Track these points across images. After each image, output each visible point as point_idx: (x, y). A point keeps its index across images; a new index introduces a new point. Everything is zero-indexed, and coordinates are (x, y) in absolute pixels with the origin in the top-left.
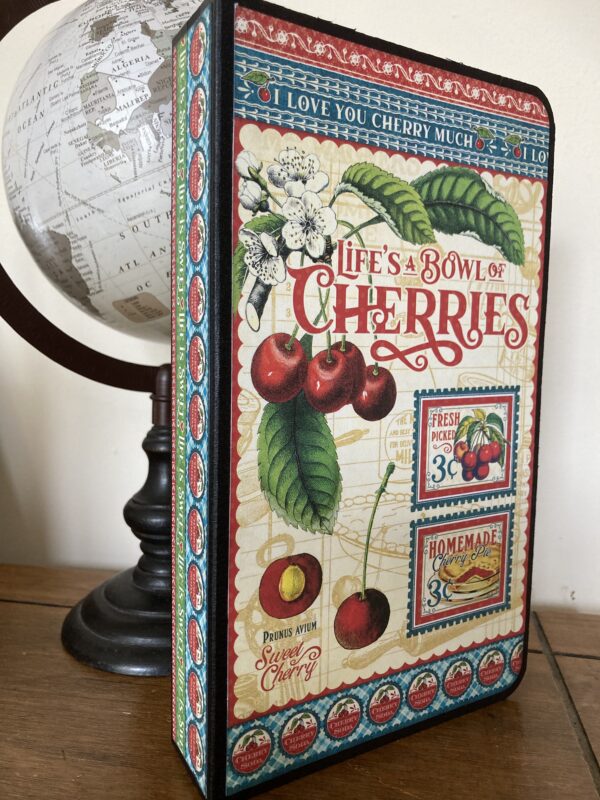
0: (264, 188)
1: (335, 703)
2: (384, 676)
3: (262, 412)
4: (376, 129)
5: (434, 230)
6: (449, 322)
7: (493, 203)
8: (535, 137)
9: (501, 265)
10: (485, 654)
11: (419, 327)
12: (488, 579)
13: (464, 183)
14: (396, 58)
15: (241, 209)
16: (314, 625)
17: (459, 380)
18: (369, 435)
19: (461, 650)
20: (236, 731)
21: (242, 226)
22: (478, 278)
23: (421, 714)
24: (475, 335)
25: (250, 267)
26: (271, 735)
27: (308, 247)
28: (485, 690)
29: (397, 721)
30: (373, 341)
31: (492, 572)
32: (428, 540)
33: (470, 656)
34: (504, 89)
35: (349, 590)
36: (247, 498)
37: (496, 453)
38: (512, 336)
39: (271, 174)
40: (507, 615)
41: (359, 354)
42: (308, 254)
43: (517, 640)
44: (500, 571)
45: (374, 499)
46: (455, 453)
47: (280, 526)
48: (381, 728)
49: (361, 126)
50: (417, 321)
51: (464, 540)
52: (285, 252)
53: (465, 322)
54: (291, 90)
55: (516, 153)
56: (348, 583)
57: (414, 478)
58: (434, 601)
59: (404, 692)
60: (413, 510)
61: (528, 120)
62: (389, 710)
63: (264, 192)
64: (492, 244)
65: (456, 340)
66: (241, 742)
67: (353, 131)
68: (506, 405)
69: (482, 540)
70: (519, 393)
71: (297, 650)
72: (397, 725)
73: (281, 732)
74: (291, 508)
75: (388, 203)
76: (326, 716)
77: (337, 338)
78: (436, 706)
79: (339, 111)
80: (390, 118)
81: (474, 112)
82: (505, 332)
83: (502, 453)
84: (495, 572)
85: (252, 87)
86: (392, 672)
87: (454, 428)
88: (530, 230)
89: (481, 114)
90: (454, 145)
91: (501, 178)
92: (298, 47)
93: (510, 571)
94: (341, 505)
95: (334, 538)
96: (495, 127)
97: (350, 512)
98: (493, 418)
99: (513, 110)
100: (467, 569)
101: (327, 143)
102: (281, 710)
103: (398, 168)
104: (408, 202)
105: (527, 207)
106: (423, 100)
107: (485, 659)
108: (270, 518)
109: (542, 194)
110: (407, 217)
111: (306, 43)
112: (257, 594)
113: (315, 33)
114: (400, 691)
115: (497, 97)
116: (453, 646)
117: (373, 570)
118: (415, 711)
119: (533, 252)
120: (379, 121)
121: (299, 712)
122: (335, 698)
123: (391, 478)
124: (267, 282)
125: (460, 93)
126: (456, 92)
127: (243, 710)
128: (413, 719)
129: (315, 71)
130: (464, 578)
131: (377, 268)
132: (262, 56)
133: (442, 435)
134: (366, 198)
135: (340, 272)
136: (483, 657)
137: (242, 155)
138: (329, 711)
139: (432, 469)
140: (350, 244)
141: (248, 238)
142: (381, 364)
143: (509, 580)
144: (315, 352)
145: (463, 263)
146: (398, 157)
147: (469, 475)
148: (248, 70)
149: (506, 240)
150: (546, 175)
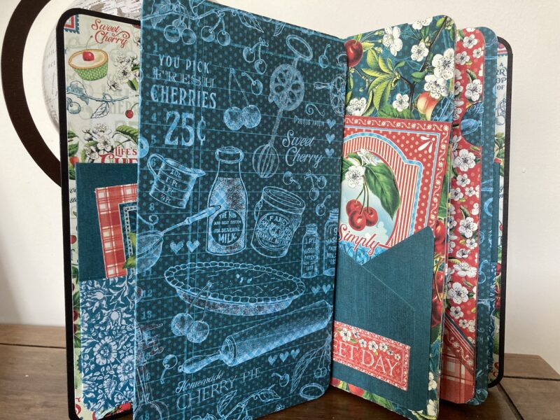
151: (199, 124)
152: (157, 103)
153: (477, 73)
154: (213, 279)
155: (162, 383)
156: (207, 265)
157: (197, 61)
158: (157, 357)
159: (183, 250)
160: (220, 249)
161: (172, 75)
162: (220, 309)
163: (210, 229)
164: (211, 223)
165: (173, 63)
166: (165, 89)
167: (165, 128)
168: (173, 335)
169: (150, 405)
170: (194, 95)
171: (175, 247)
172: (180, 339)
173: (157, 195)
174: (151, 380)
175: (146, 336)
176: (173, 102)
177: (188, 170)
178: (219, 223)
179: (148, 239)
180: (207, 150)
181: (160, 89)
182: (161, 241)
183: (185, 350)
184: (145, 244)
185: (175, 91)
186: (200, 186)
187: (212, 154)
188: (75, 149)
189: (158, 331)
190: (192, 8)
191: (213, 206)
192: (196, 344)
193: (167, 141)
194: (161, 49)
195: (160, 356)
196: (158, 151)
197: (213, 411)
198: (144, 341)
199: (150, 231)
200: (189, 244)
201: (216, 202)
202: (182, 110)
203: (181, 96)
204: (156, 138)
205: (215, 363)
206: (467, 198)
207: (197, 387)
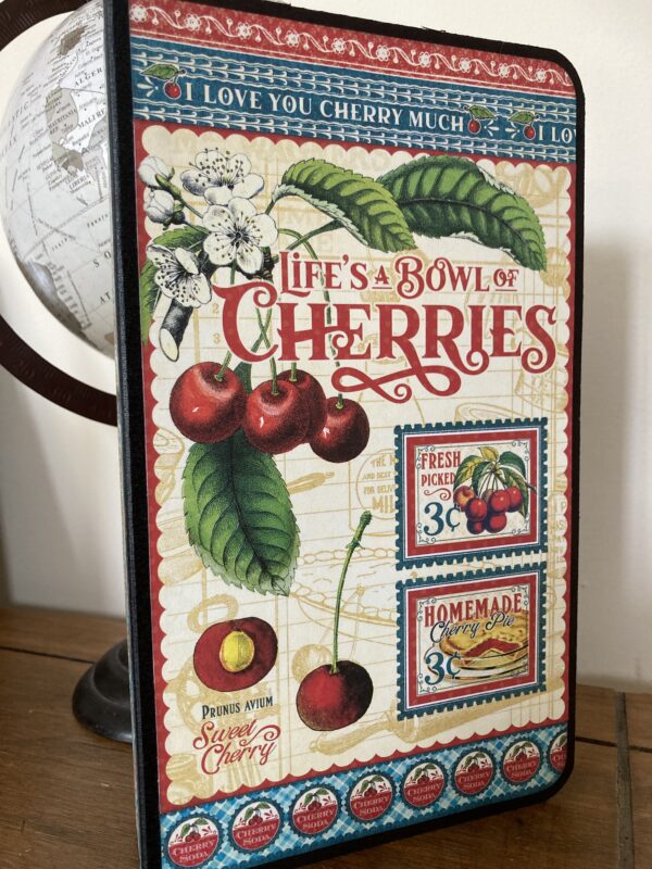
0: (177, 197)
1: (302, 793)
2: (369, 764)
3: (187, 454)
4: (327, 119)
5: (414, 235)
6: (439, 343)
7: (496, 196)
8: (555, 113)
9: (511, 271)
10: (511, 745)
11: (397, 350)
12: (512, 654)
13: (453, 175)
14: (350, 33)
15: (148, 223)
16: (270, 700)
17: (457, 412)
18: (334, 479)
19: (476, 739)
20: (172, 819)
21: (151, 242)
22: (478, 288)
23: (423, 813)
24: (477, 357)
25: (163, 288)
26: (219, 826)
27: (239, 262)
28: (514, 788)
29: (389, 819)
30: (335, 369)
31: (515, 645)
32: (422, 605)
33: (491, 746)
34: (506, 57)
35: (315, 661)
36: (171, 553)
37: (515, 502)
38: (533, 357)
39: (186, 182)
40: (541, 698)
41: (316, 386)
42: (240, 270)
43: (558, 729)
44: (529, 644)
45: (345, 555)
46: (456, 499)
47: (217, 585)
48: (368, 826)
49: (305, 117)
50: (394, 343)
51: (474, 606)
52: (208, 269)
53: (463, 342)
54: (208, 82)
55: (527, 134)
56: (312, 652)
57: (399, 530)
58: (434, 678)
59: (397, 785)
60: (399, 567)
61: (544, 92)
62: (378, 805)
63: (178, 202)
64: (498, 247)
65: (450, 365)
66: (179, 830)
67: (296, 124)
68: (528, 442)
69: (500, 606)
70: (546, 427)
71: (248, 730)
72: (389, 824)
73: (231, 823)
74: (232, 565)
75: (347, 205)
76: (292, 807)
77: (286, 366)
78: (444, 804)
79: (275, 102)
80: (345, 105)
81: (464, 89)
82: (522, 352)
83: (523, 500)
84: (521, 645)
85: (156, 82)
86: (378, 761)
87: (454, 470)
88: (552, 226)
89: (473, 90)
90: (438, 129)
91: (508, 167)
92: (215, 32)
93: (542, 645)
94: (300, 561)
95: (291, 599)
96: (495, 104)
97: (311, 570)
98: (508, 457)
99: (521, 81)
100: (481, 641)
101: (259, 140)
102: (232, 797)
103: (358, 162)
104: (375, 202)
105: (546, 198)
106: (390, 79)
107: (512, 750)
108: (204, 576)
109: (568, 180)
110: (374, 220)
111: (226, 26)
112: (191, 662)
113: (236, 13)
114: (392, 783)
115: (496, 68)
116: (464, 732)
117: (347, 639)
118: (414, 808)
119: (558, 253)
120: (329, 109)
121: (254, 801)
122: (302, 787)
123: (368, 529)
124: (186, 304)
125: (443, 67)
126: (437, 66)
127: (180, 794)
128: (412, 818)
129: (238, 57)
130: (477, 651)
131: (335, 282)
132: (168, 46)
133: (436, 479)
134: (316, 201)
135: (285, 289)
136: (508, 748)
137: (146, 161)
138: (294, 802)
139: (424, 519)
140: (296, 256)
141: (159, 255)
142: (346, 396)
143: (542, 656)
144: (255, 383)
145: (456, 272)
146: (358, 149)
147: (478, 526)
148: (149, 63)
149: (517, 241)
150: (574, 157)
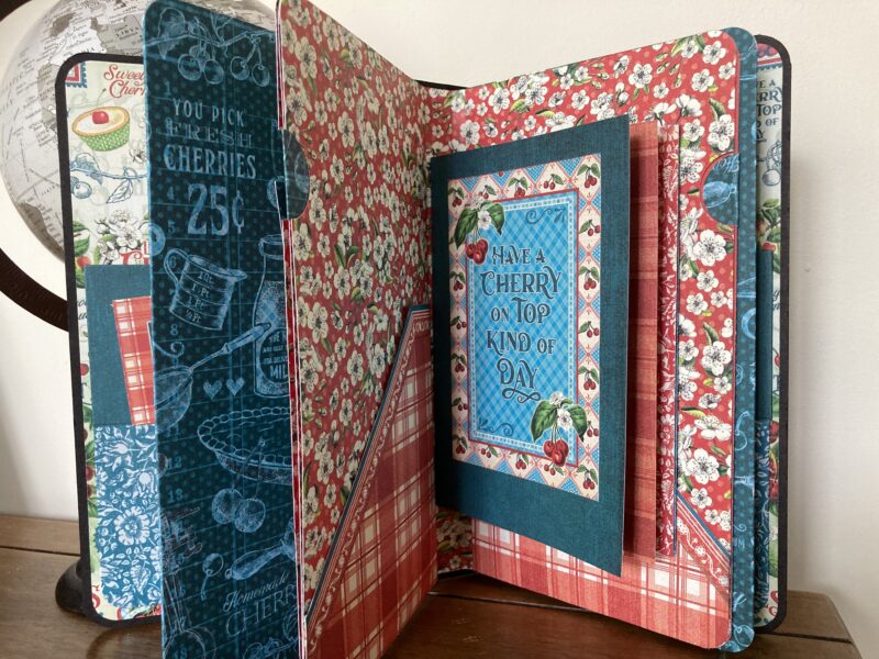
151: (235, 202)
152: (173, 172)
153: (726, 104)
154: (266, 434)
155: (203, 599)
156: (256, 413)
157: (227, 109)
158: (194, 558)
159: (222, 393)
160: (273, 389)
161: (193, 129)
162: (279, 478)
163: (258, 359)
164: (258, 350)
165: (194, 112)
166: (184, 150)
167: (187, 210)
168: (215, 523)
169: (187, 634)
170: (226, 159)
171: (210, 389)
172: (226, 529)
173: (180, 311)
174: (186, 596)
175: (176, 528)
176: (197, 171)
177: (223, 271)
178: (269, 349)
179: (171, 380)
180: (248, 240)
181: (178, 150)
182: (189, 381)
183: (234, 546)
184: (167, 387)
185: (198, 153)
186: (241, 295)
187: (255, 246)
188: (84, 247)
189: (194, 519)
190: (216, 29)
191: (260, 324)
192: (248, 535)
193: (191, 229)
194: (175, 90)
195: (199, 558)
196: (178, 244)
197: (277, 634)
198: (173, 536)
199: (173, 367)
200: (229, 384)
201: (264, 318)
202: (210, 181)
203: (207, 162)
204: (175, 225)
205: (277, 559)
206: (713, 310)
207: (254, 599)
